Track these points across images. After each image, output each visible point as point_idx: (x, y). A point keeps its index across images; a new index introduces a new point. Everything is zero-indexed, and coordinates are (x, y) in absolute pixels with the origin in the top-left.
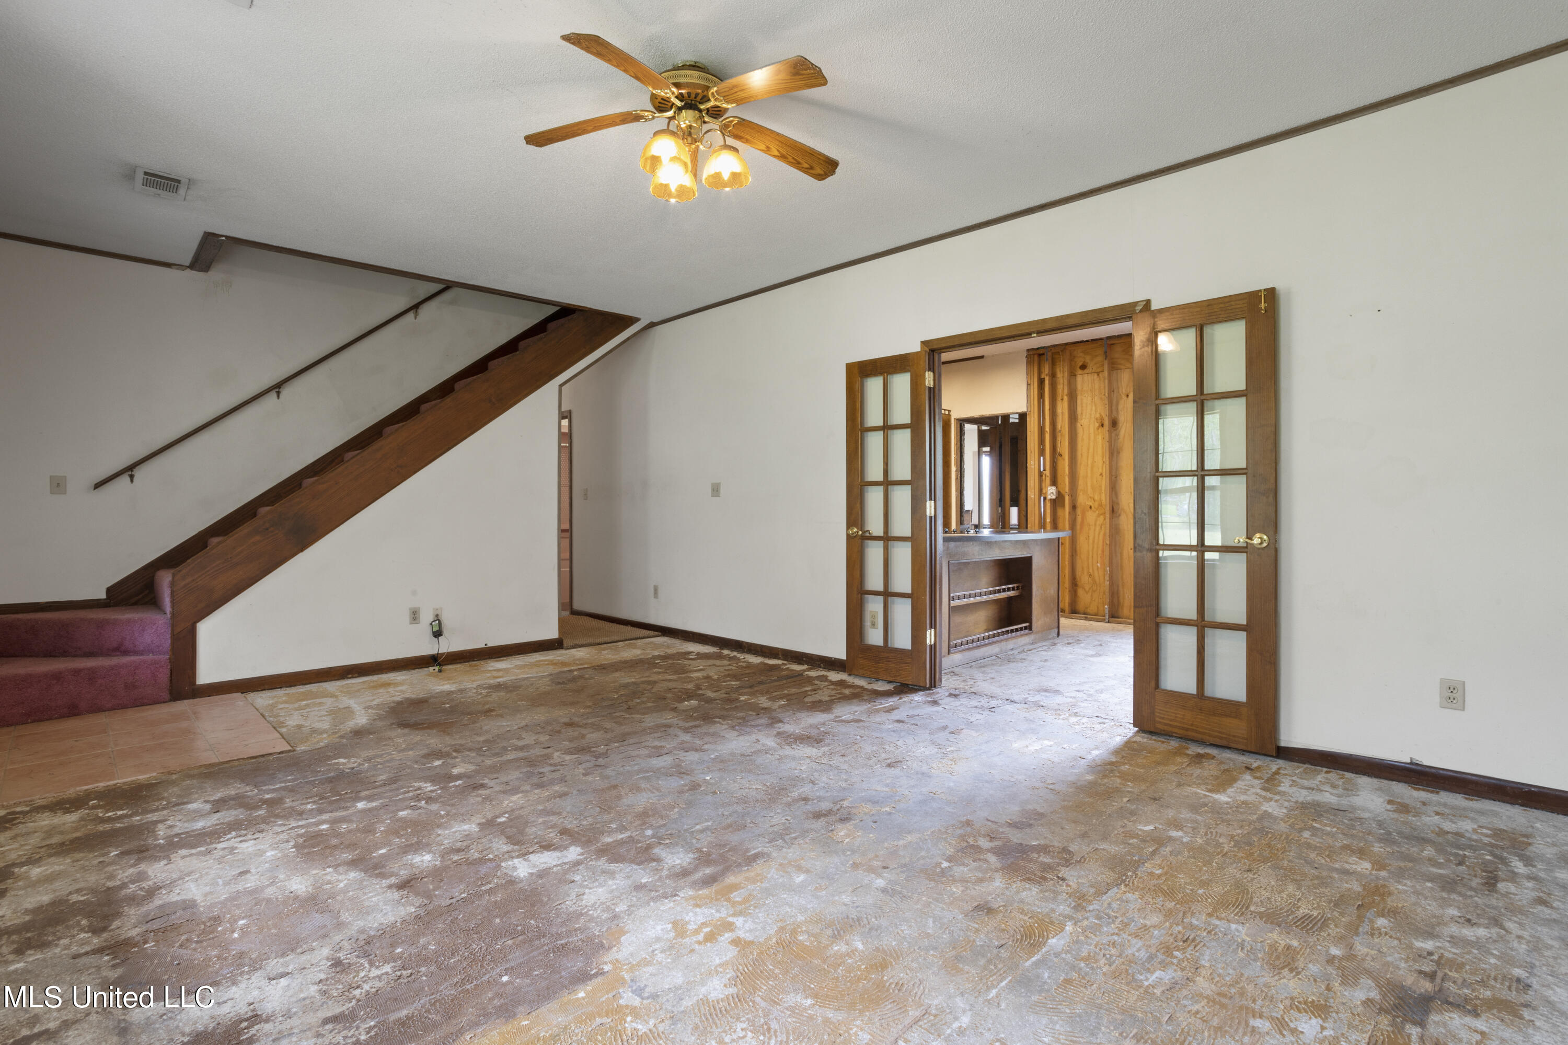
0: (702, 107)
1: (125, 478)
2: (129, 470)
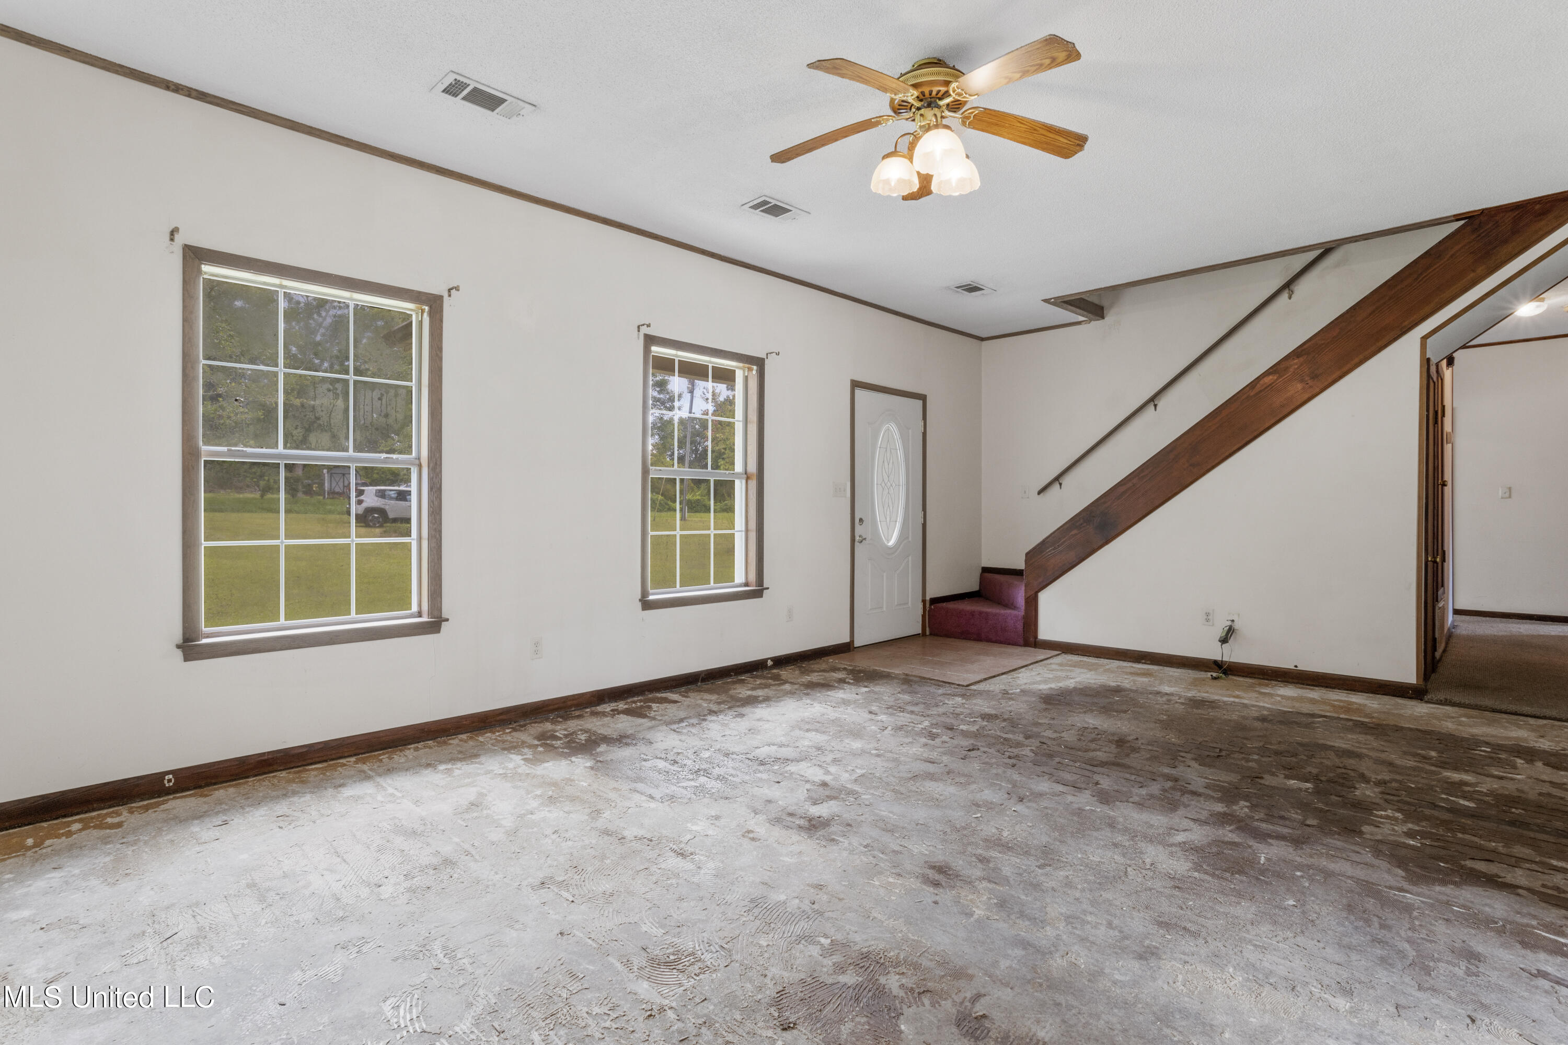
0: (941, 103)
1: (1056, 486)
2: (1057, 479)
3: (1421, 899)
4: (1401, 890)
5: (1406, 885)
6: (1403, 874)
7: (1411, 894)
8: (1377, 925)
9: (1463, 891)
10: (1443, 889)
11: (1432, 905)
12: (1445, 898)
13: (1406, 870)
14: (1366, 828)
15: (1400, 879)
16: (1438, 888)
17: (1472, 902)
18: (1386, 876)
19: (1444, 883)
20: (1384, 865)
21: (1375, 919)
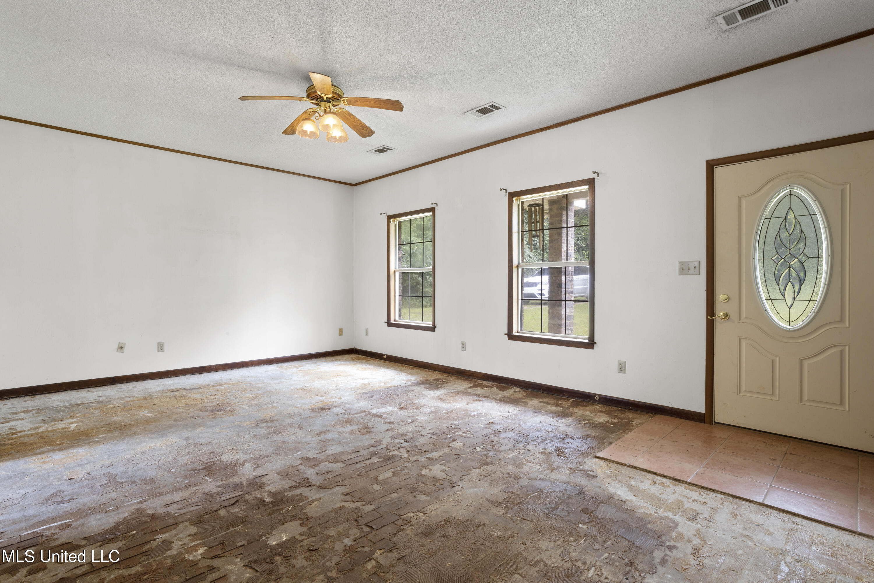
3: (130, 503)
4: (141, 502)
5: (142, 506)
6: (147, 512)
7: (136, 503)
8: (138, 481)
9: (114, 521)
10: (124, 516)
11: (124, 503)
12: (120, 510)
13: (148, 515)
14: (194, 530)
15: (147, 508)
16: (126, 514)
17: (107, 517)
18: (153, 505)
19: (126, 520)
20: (161, 511)
21: (140, 483)
